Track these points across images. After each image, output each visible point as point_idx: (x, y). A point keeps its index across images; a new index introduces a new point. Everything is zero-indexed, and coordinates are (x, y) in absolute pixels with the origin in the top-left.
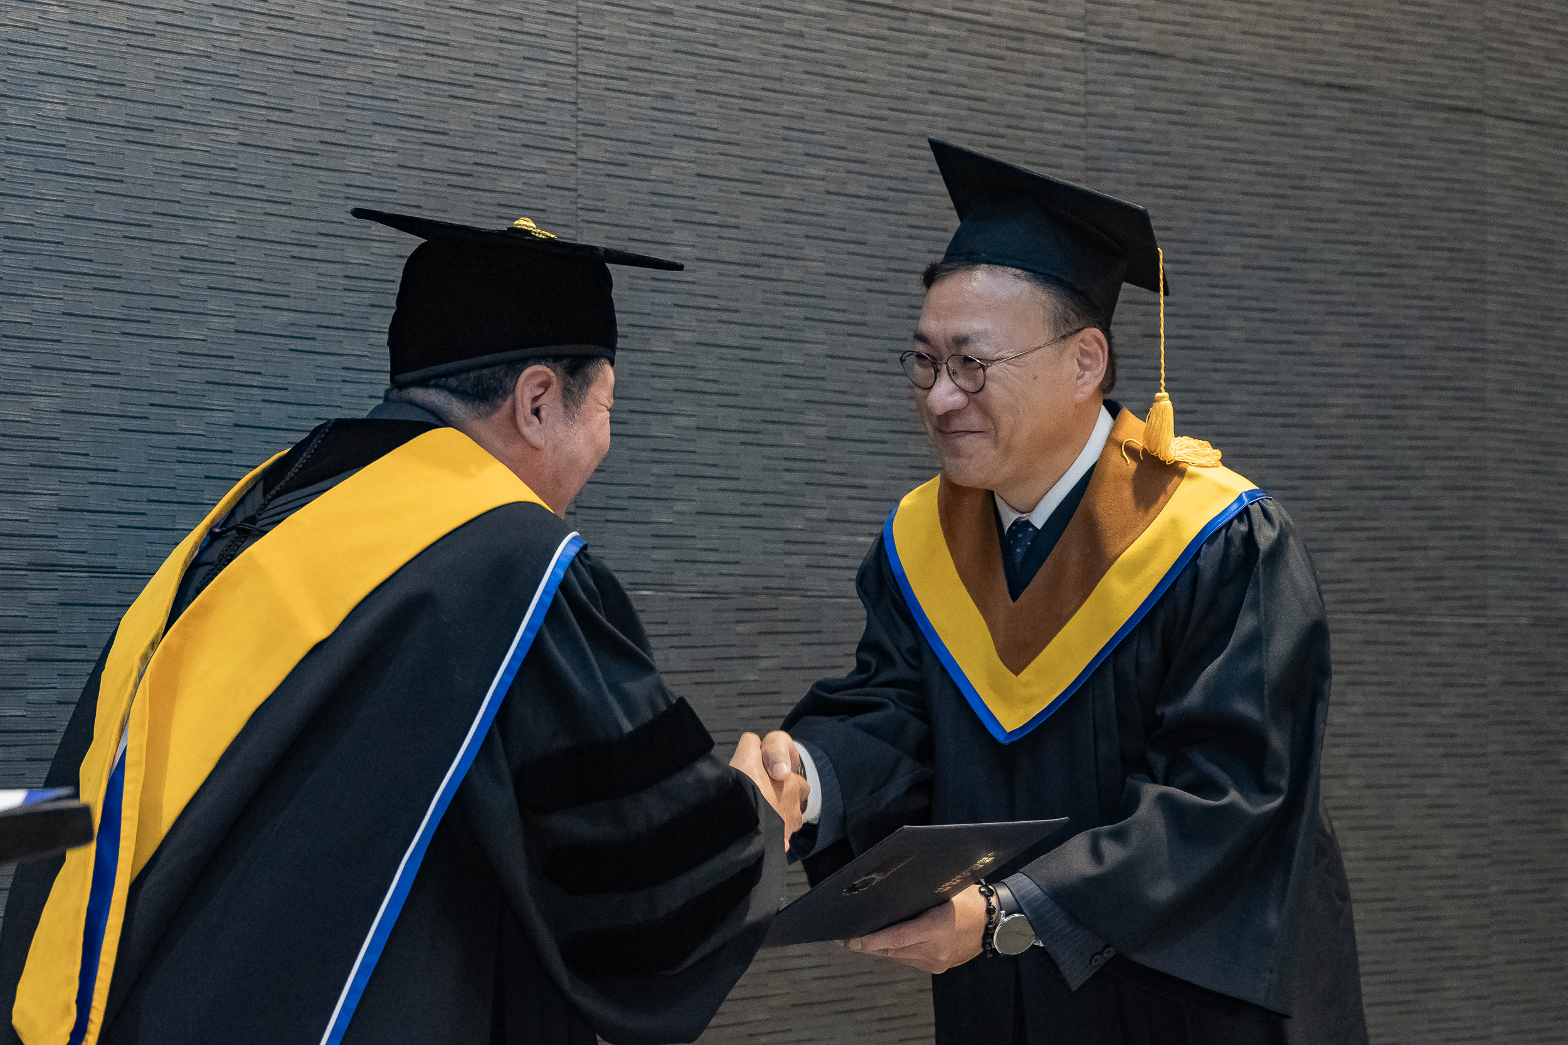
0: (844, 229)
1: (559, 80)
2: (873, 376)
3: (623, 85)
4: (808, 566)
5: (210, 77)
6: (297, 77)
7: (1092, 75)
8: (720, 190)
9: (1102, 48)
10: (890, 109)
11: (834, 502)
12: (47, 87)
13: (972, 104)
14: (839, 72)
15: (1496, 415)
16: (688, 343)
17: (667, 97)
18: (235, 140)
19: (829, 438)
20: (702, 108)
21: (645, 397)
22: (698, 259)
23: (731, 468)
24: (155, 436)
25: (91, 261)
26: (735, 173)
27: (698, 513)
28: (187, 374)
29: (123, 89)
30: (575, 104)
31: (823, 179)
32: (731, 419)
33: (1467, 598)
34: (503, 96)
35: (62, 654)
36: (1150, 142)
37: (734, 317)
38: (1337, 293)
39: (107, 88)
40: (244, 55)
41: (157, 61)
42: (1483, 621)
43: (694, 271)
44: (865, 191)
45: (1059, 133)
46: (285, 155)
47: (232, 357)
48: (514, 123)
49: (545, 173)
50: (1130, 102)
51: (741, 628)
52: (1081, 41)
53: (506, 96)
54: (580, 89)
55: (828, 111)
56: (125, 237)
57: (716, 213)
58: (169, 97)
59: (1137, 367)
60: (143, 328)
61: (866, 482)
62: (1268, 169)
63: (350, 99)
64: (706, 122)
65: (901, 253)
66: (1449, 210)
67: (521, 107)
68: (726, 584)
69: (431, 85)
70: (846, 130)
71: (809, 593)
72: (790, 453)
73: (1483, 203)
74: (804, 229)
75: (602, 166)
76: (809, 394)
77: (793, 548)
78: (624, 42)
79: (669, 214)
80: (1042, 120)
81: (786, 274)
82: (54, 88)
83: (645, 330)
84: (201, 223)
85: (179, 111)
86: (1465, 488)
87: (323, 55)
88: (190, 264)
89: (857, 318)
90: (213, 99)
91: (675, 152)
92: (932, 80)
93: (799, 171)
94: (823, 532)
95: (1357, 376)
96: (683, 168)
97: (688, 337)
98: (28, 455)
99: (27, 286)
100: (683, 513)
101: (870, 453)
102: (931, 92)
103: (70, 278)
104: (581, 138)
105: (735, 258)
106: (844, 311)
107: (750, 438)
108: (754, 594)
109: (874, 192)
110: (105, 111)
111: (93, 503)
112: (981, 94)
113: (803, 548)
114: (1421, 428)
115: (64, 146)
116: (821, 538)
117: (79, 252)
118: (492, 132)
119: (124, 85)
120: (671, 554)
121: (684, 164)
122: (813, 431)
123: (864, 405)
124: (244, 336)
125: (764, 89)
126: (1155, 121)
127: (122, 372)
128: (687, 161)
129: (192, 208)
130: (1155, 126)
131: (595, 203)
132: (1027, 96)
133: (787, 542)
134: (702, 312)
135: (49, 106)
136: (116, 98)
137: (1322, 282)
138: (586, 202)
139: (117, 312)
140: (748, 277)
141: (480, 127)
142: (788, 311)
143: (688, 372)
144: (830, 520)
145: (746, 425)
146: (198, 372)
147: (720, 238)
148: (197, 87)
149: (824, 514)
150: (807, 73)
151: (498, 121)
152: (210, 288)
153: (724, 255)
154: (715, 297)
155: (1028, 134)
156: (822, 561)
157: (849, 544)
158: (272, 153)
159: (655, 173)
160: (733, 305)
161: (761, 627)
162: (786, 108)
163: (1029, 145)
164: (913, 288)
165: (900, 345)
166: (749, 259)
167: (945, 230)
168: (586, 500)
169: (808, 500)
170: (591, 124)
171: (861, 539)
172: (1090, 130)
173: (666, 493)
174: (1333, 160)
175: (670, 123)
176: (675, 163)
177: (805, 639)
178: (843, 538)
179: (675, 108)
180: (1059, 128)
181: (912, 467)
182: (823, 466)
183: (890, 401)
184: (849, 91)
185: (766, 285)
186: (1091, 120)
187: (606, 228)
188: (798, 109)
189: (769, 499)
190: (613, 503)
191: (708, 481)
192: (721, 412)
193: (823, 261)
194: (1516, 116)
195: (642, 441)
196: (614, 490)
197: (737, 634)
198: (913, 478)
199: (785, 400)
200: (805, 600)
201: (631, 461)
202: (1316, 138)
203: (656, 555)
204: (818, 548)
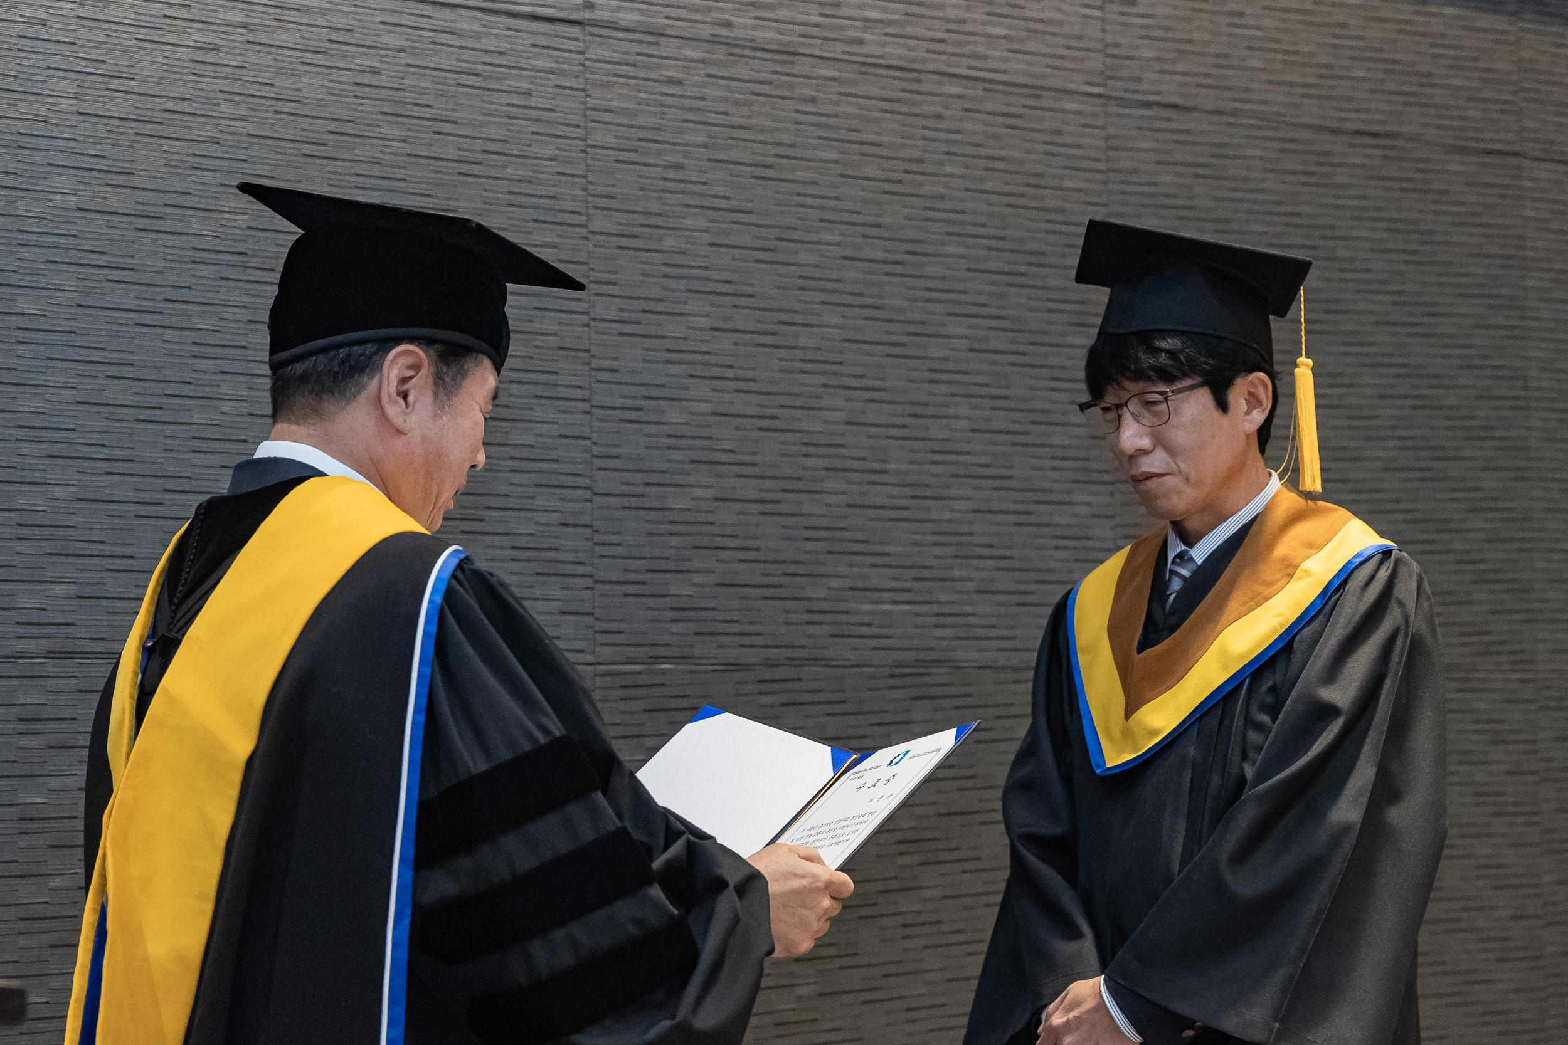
0: (861, 295)
1: (567, 154)
2: (893, 442)
3: (632, 156)
4: (832, 636)
5: (219, 163)
6: (301, 159)
7: (1111, 131)
8: (734, 259)
9: (1122, 102)
10: (906, 172)
11: (856, 570)
13: (991, 164)
14: (852, 136)
15: (1540, 465)
16: (704, 414)
17: (679, 167)
18: (244, 224)
19: (849, 506)
20: (714, 177)
21: (662, 469)
22: (714, 329)
23: (751, 538)
24: (160, 522)
25: (104, 349)
26: (748, 241)
27: (718, 585)
28: (201, 459)
29: (132, 178)
30: (585, 177)
31: (838, 244)
32: (749, 489)
34: (511, 172)
36: (1174, 196)
37: (750, 386)
38: (1371, 344)
39: (116, 176)
40: (252, 140)
41: (165, 148)
42: (1530, 676)
43: (708, 341)
44: (881, 255)
45: (1080, 190)
47: (237, 440)
48: (524, 199)
49: (553, 245)
50: (1152, 156)
51: (765, 701)
52: (1100, 96)
53: (513, 172)
54: (590, 162)
55: (843, 176)
56: (137, 324)
57: (732, 282)
58: (178, 184)
60: (157, 415)
61: (887, 549)
62: (1296, 220)
63: (358, 179)
64: (719, 191)
65: (920, 317)
66: (1487, 256)
67: (527, 181)
68: (749, 656)
69: (439, 163)
70: (860, 193)
71: (834, 663)
72: (812, 522)
73: (1522, 247)
74: (819, 296)
75: (613, 239)
76: (829, 462)
77: (817, 617)
78: (633, 114)
79: (682, 285)
80: (1062, 177)
81: (803, 341)
82: (63, 179)
83: (662, 403)
84: (214, 309)
85: (189, 198)
86: (1510, 540)
87: (331, 137)
88: (202, 349)
89: (877, 384)
90: (221, 185)
91: (687, 222)
92: (948, 141)
93: (814, 237)
94: (846, 601)
95: (1394, 428)
96: (697, 238)
97: (705, 407)
98: (44, 543)
99: (41, 376)
100: (702, 585)
101: (892, 520)
102: (947, 153)
103: (84, 367)
104: (591, 211)
105: (751, 325)
106: (862, 377)
107: (769, 508)
108: (777, 666)
109: (890, 257)
110: (116, 200)
111: (109, 590)
112: (1001, 153)
113: (825, 617)
114: (1462, 479)
115: (74, 236)
116: (844, 606)
117: (92, 341)
118: (498, 206)
119: (133, 174)
120: (692, 627)
121: (696, 234)
122: (833, 499)
123: (886, 472)
125: (776, 156)
126: (1179, 175)
127: (137, 459)
128: (700, 231)
129: (202, 294)
130: (1178, 180)
131: (604, 274)
132: (1046, 153)
133: (808, 612)
134: (717, 382)
135: (59, 197)
136: (125, 187)
137: (1354, 333)
138: (597, 274)
139: (129, 399)
140: (763, 345)
141: (489, 203)
142: (806, 379)
143: (706, 443)
144: (852, 589)
145: (763, 496)
146: (211, 456)
147: (736, 307)
148: (205, 173)
149: (846, 583)
150: (819, 138)
151: (504, 194)
152: (222, 372)
153: (738, 323)
154: (731, 367)
155: (1048, 192)
156: (846, 630)
157: (875, 613)
158: (268, 234)
159: (669, 243)
160: (749, 374)
162: (800, 175)
163: (1049, 203)
164: (934, 352)
165: (920, 410)
166: (765, 327)
167: (964, 292)
168: (602, 575)
169: (830, 569)
170: (601, 196)
171: (885, 607)
172: (1111, 186)
173: (685, 566)
174: (1365, 209)
175: (682, 192)
176: (687, 233)
177: (829, 709)
178: (866, 607)
179: (687, 178)
180: (1080, 185)
181: (935, 533)
182: (846, 535)
183: (911, 467)
184: (862, 154)
185: (783, 353)
186: (1112, 176)
187: (619, 300)
188: (812, 175)
189: (792, 569)
190: (632, 577)
191: (728, 553)
192: (739, 482)
193: (840, 327)
194: (1555, 157)
195: (660, 513)
196: (632, 564)
197: (761, 706)
198: (936, 544)
199: (804, 468)
200: (828, 670)
201: (650, 534)
202: (1347, 186)
203: (675, 628)
204: (839, 617)
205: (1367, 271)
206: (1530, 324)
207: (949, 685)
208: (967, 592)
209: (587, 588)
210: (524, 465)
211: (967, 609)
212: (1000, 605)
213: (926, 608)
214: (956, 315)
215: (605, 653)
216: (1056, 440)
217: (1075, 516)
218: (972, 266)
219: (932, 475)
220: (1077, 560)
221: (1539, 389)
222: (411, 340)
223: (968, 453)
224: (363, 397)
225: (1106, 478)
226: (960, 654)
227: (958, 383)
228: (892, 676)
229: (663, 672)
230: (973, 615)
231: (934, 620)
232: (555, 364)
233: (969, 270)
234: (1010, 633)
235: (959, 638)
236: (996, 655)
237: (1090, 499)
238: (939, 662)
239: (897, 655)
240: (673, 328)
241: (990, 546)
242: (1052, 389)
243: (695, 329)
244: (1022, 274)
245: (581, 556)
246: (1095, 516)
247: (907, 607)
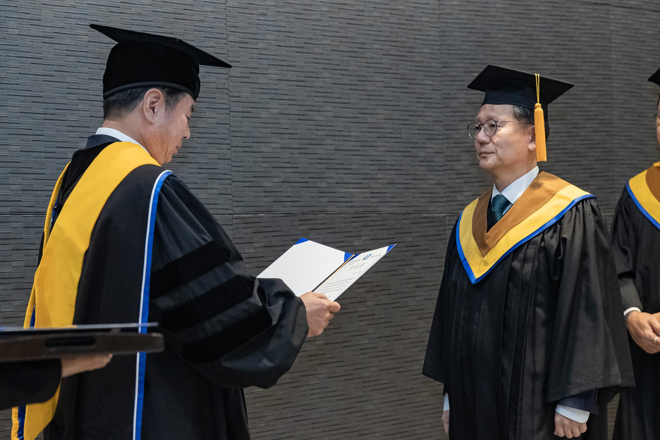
0: (339, 65)
1: (218, 10)
2: (353, 124)
3: (244, 10)
4: (329, 202)
5: (76, 15)
6: (111, 13)
8: (287, 51)
10: (357, 15)
11: (338, 175)
12: (10, 22)
15: (617, 129)
16: (276, 114)
17: (264, 15)
18: (87, 40)
19: (335, 150)
20: (278, 18)
21: (259, 136)
22: (279, 80)
23: (295, 163)
24: (60, 160)
25: (30, 91)
26: (293, 44)
27: (283, 182)
28: (71, 134)
29: (41, 22)
30: (226, 19)
32: (294, 144)
33: (607, 205)
35: (25, 247)
36: (467, 24)
37: (295, 102)
39: (34, 21)
40: (88, 6)
41: (54, 10)
43: (277, 85)
44: (347, 49)
45: (429, 22)
46: (107, 45)
47: (89, 127)
48: (200, 28)
49: (214, 47)
50: (458, 8)
51: (302, 228)
53: (197, 17)
54: (227, 13)
56: (44, 81)
57: (285, 61)
58: (59, 24)
59: (464, 116)
60: (53, 117)
61: (351, 167)
62: (517, 32)
63: (133, 21)
64: (281, 24)
65: (364, 74)
66: (595, 46)
67: (203, 21)
68: (294, 210)
70: (339, 24)
71: (330, 213)
72: (320, 156)
73: (610, 42)
74: (323, 66)
75: (238, 44)
76: (327, 133)
77: (323, 195)
79: (266, 62)
80: (421, 17)
81: (316, 84)
82: (13, 22)
83: (258, 109)
84: (74, 74)
85: (64, 29)
86: (605, 160)
87: (121, 4)
88: (70, 90)
89: (346, 101)
90: (77, 24)
91: (267, 37)
93: (320, 42)
94: (334, 188)
95: (558, 116)
96: (272, 43)
97: (276, 111)
98: (8, 169)
99: (5, 102)
100: (276, 182)
101: (353, 155)
102: (374, 8)
103: (22, 98)
104: (229, 33)
105: (295, 78)
106: (341, 98)
107: (303, 151)
108: (307, 214)
109: (351, 50)
110: (34, 31)
111: (35, 187)
112: (394, 7)
113: (326, 194)
114: (586, 136)
115: (17, 45)
116: (334, 190)
117: (26, 88)
118: (192, 32)
119: (41, 20)
120: (272, 199)
121: (272, 42)
122: (329, 147)
123: (350, 136)
124: (93, 118)
125: (304, 9)
126: (469, 15)
127: (45, 135)
128: (273, 40)
129: (70, 68)
130: (469, 17)
131: (234, 59)
132: (414, 7)
133: (319, 192)
134: (282, 101)
135: (11, 30)
136: (38, 25)
138: (231, 58)
139: (41, 111)
140: (300, 86)
141: (186, 30)
142: (317, 99)
143: (277, 125)
144: (337, 183)
145: (300, 146)
146: (75, 133)
147: (288, 71)
148: (70, 20)
149: (334, 181)
150: (321, 2)
151: (194, 27)
152: (79, 100)
153: (289, 77)
154: (287, 95)
155: (415, 23)
156: (334, 199)
157: (345, 192)
158: (103, 45)
159: (259, 45)
160: (294, 98)
161: (310, 227)
162: (314, 17)
163: (416, 27)
164: (369, 88)
165: (364, 111)
166: (300, 79)
167: (381, 63)
168: (236, 179)
169: (328, 175)
170: (233, 27)
171: (350, 190)
172: (441, 20)
173: (268, 175)
174: (545, 27)
175: (266, 25)
176: (268, 41)
177: (328, 231)
178: (343, 190)
179: (267, 19)
180: (428, 19)
181: (371, 160)
182: (334, 161)
183: (360, 134)
184: (339, 8)
185: (308, 89)
186: (442, 16)
187: (240, 69)
188: (318, 17)
189: (312, 175)
190: (247, 179)
191: (287, 169)
192: (290, 141)
193: (331, 78)
194: (623, 5)
195: (258, 154)
196: (247, 174)
197: (300, 230)
198: (371, 165)
199: (317, 135)
200: (328, 215)
201: (254, 162)
202: (538, 19)
203: (265, 199)
204: (332, 195)
205: (547, 52)
206: (613, 73)
207: (377, 221)
208: (384, 184)
209: (229, 184)
210: (203, 135)
211: (384, 190)
212: (397, 189)
213: (367, 190)
214: (378, 73)
215: (237, 210)
216: (420, 122)
217: (427, 153)
218: (385, 53)
219: (369, 137)
220: (428, 170)
221: (617, 99)
222: (156, 86)
223: (384, 128)
224: (137, 109)
225: (440, 137)
226: (381, 209)
227: (379, 100)
228: (353, 218)
229: (261, 217)
230: (386, 193)
231: (370, 195)
232: (214, 95)
233: (383, 54)
234: (401, 200)
235: (380, 202)
236: (395, 208)
237: (433, 146)
238: (373, 212)
239: (356, 209)
240: (262, 80)
241: (393, 165)
242: (418, 102)
243: (273, 80)
244: (405, 56)
245: (226, 172)
246: (435, 153)
247: (359, 190)
